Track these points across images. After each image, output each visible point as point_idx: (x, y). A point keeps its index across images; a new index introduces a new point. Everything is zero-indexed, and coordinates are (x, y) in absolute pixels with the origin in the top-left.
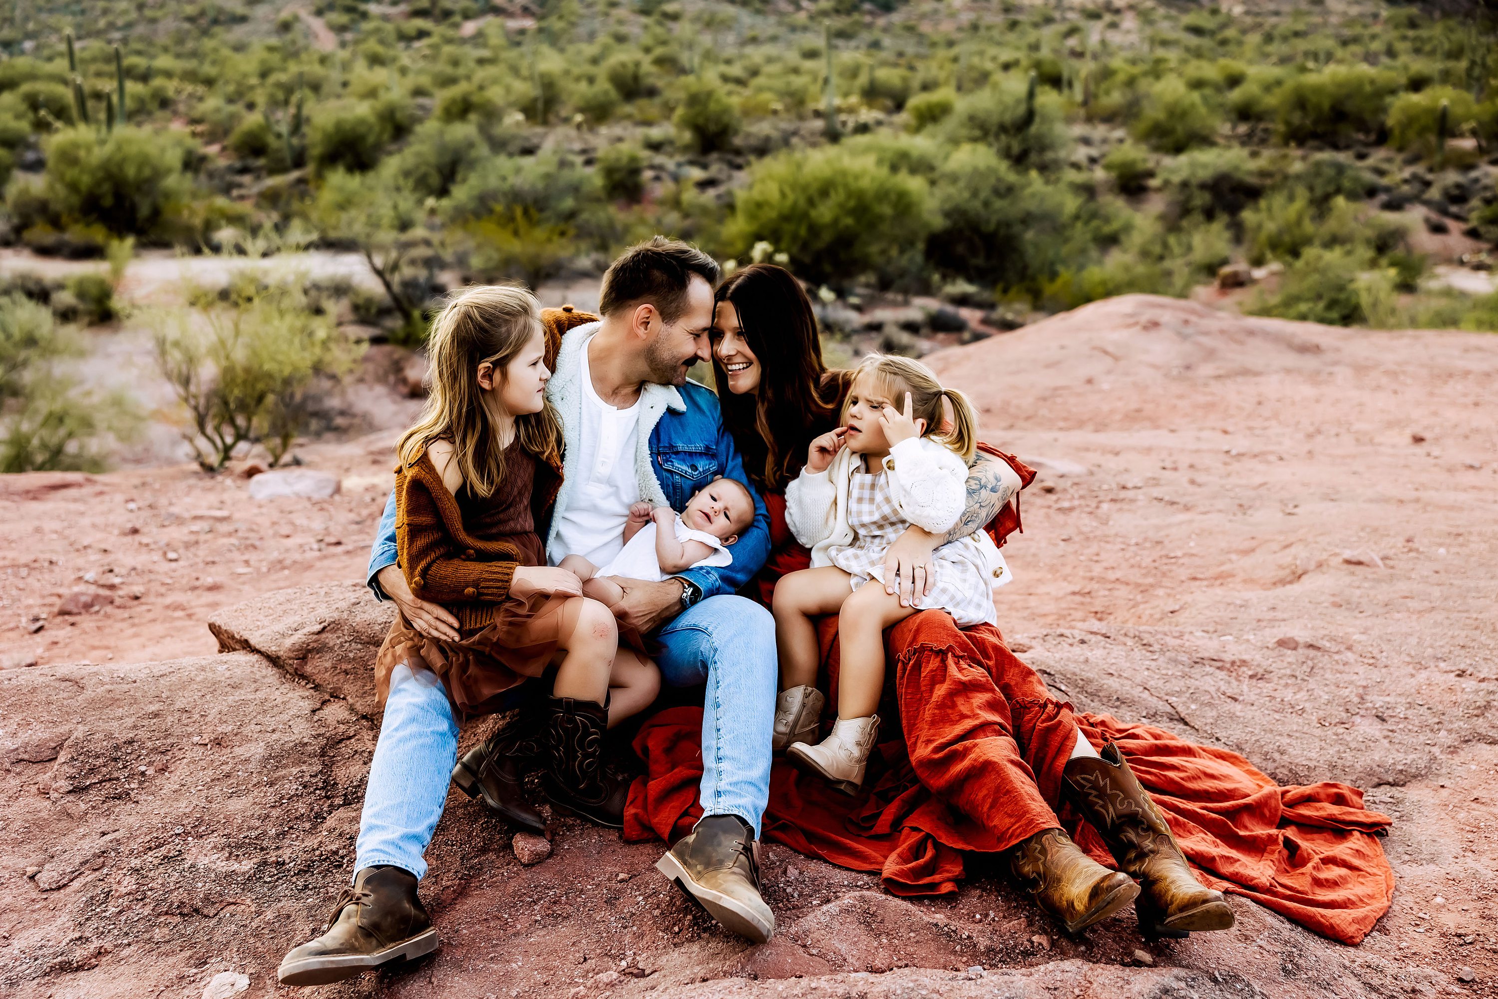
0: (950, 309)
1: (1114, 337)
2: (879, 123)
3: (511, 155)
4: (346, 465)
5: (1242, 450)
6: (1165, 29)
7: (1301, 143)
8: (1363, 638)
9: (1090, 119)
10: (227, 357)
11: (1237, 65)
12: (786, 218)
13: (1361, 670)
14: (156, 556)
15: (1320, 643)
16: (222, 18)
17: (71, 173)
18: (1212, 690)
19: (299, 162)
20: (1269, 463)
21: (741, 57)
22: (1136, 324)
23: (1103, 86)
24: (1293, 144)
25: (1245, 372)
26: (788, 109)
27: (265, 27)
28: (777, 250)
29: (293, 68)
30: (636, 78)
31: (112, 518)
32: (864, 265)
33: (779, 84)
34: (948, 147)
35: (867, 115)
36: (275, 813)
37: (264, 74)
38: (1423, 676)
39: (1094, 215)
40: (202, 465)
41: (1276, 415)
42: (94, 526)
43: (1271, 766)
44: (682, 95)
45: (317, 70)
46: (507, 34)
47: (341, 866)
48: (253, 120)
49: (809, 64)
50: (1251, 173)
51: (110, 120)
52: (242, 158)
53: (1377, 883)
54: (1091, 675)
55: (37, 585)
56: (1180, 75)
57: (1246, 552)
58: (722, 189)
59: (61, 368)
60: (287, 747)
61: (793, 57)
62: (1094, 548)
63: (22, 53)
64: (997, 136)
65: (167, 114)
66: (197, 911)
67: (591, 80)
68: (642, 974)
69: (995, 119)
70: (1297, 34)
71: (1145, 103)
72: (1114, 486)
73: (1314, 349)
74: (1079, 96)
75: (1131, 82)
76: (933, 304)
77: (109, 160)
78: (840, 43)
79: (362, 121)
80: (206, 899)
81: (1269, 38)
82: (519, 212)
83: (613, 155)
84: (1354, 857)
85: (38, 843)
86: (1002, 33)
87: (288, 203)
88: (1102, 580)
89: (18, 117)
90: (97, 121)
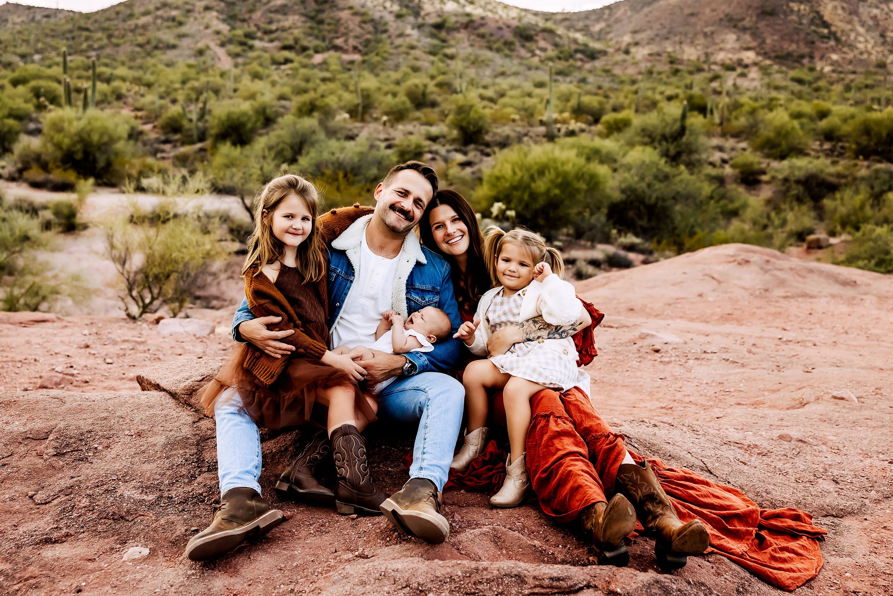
0: (622, 253)
1: (718, 269)
2: (582, 131)
3: (338, 139)
4: (218, 320)
5: (790, 339)
6: (778, 79)
7: (866, 158)
8: (834, 438)
9: (723, 135)
10: (150, 248)
11: (826, 105)
12: (515, 188)
13: (829, 456)
14: (99, 361)
15: (806, 440)
16: (161, 45)
17: (58, 137)
18: (732, 458)
19: (202, 138)
20: (806, 346)
21: (494, 84)
22: (734, 261)
23: (734, 113)
24: (861, 157)
25: (805, 295)
26: (522, 120)
27: (187, 52)
28: (508, 209)
29: (203, 79)
30: (424, 94)
31: (73, 338)
32: (565, 221)
33: (518, 102)
34: (627, 148)
35: (574, 125)
36: (168, 473)
37: (184, 82)
38: (868, 461)
39: (723, 197)
40: (128, 315)
41: (820, 322)
42: (62, 342)
43: (759, 499)
44: (454, 107)
45: (218, 80)
46: (342, 63)
47: (204, 501)
48: (175, 110)
49: (538, 91)
50: (831, 175)
51: (85, 105)
52: (166, 133)
53: (812, 563)
54: (655, 442)
55: (27, 372)
56: (786, 109)
57: (774, 391)
58: (475, 168)
59: (42, 256)
60: (178, 439)
61: (528, 86)
62: (680, 384)
63: (33, 62)
64: (660, 143)
65: (121, 103)
66: (122, 517)
67: (395, 95)
68: (367, 557)
69: (659, 131)
70: (867, 86)
71: (761, 126)
72: (699, 351)
73: (854, 284)
74: (717, 120)
75: (753, 112)
76: (611, 249)
77: (82, 130)
78: (560, 78)
79: (244, 114)
80: (128, 512)
81: (848, 88)
82: (341, 175)
83: (405, 143)
84: (800, 548)
85: (35, 480)
86: (668, 77)
87: (192, 163)
88: (681, 401)
89: (26, 101)
90: (76, 106)
